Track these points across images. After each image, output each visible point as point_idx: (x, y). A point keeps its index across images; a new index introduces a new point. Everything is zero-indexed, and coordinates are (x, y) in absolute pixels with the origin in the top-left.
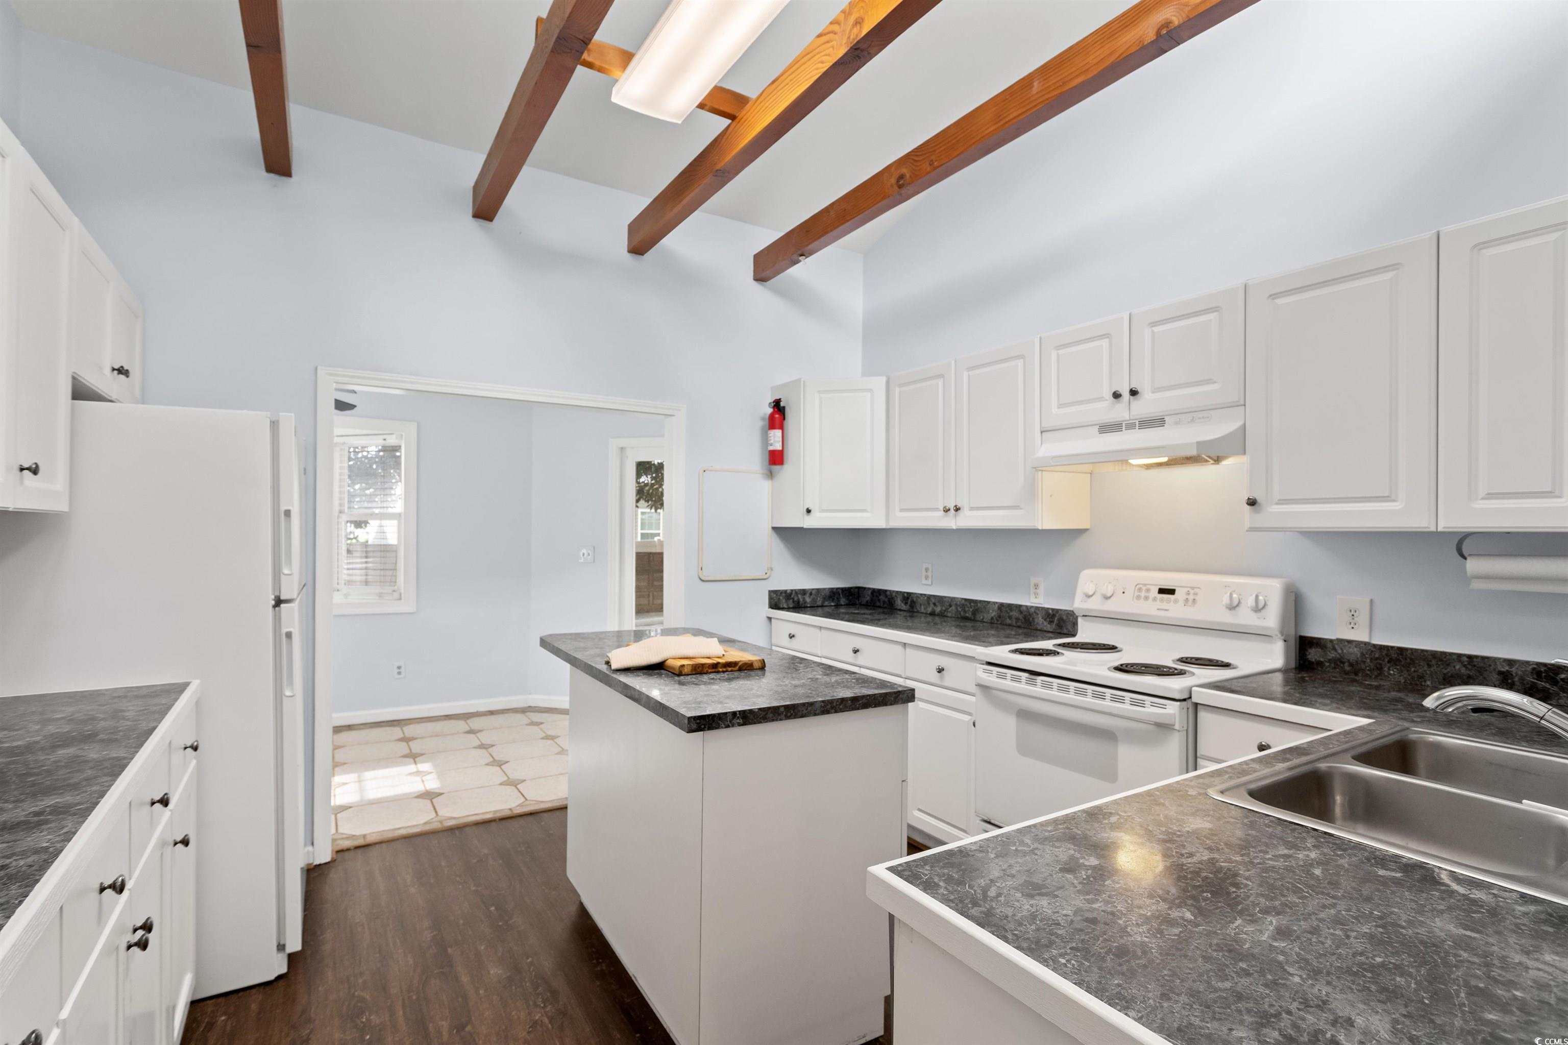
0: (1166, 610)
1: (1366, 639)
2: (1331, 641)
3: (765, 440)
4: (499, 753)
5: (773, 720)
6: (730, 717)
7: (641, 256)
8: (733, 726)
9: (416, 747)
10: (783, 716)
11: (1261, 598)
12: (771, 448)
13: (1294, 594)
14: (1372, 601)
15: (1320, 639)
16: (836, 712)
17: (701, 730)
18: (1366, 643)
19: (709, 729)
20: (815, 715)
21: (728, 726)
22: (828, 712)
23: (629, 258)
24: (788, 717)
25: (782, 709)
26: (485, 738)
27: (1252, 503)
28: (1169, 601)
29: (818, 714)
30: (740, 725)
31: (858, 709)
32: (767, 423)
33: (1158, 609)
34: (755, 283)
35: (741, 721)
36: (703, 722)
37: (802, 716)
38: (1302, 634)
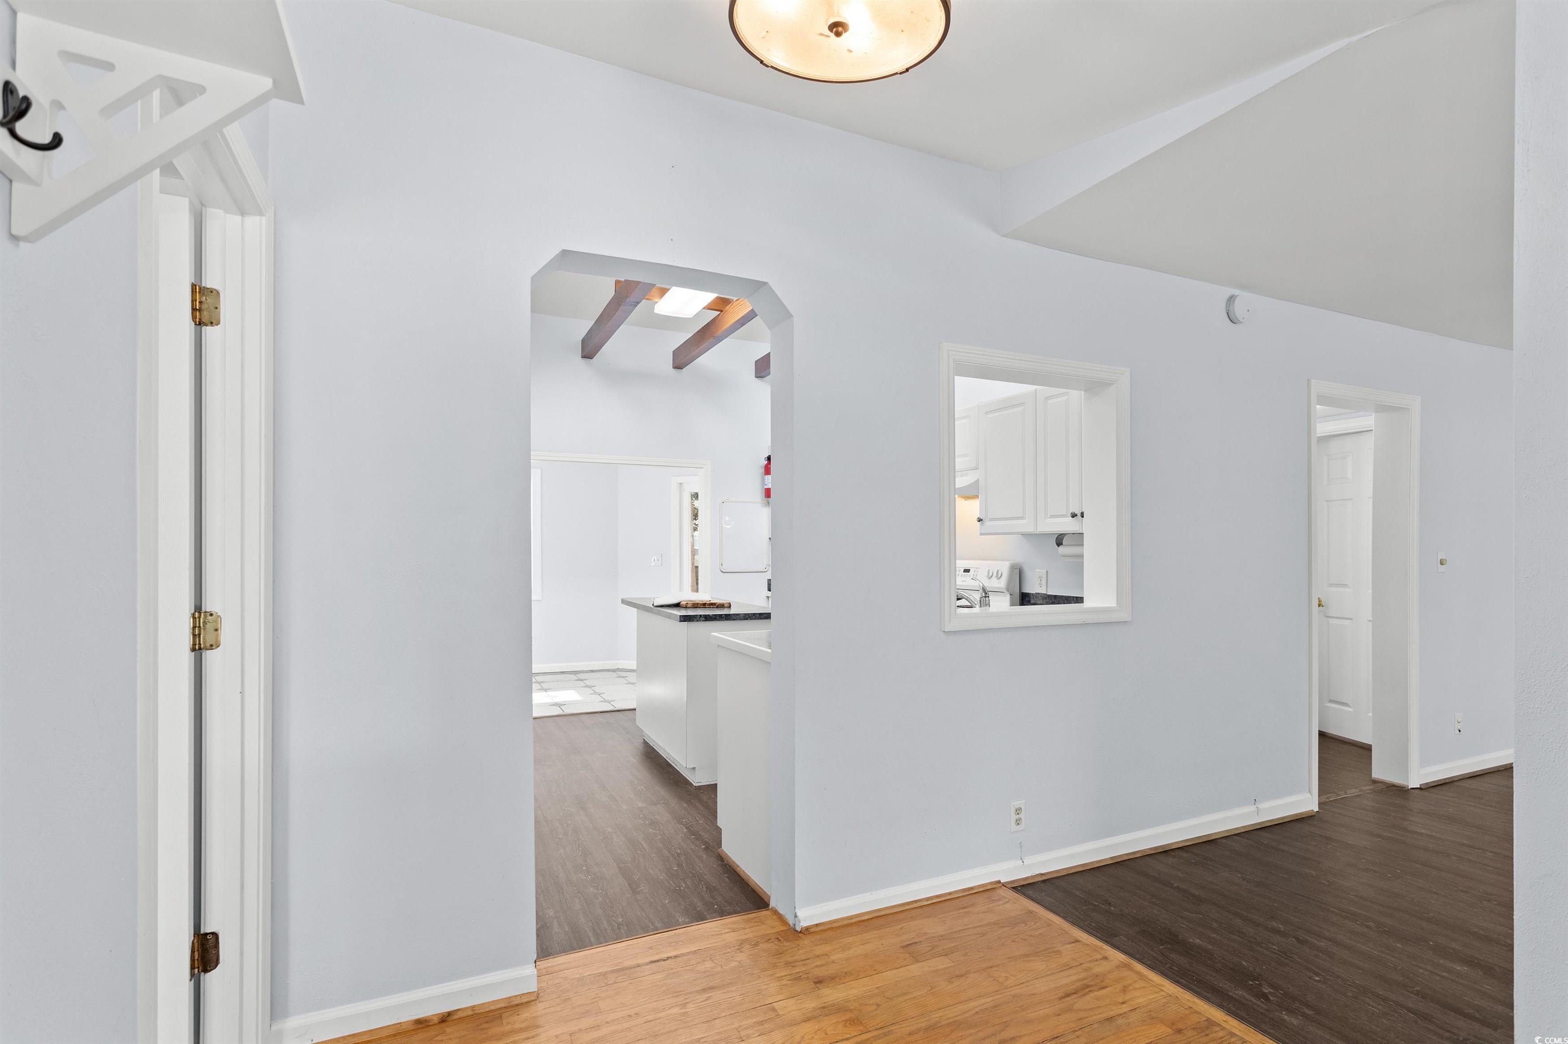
0: (965, 581)
1: (1045, 593)
2: (1032, 594)
3: (763, 481)
4: (597, 689)
5: (719, 620)
6: (698, 617)
7: (681, 370)
8: (700, 621)
9: (545, 686)
10: (724, 619)
11: (991, 571)
12: (766, 487)
13: (1018, 570)
14: (1047, 572)
15: (1028, 593)
16: (751, 619)
17: (686, 621)
18: (1044, 594)
19: (689, 621)
20: (740, 620)
21: (698, 621)
22: (747, 619)
23: (674, 372)
24: (726, 620)
25: (724, 616)
26: (588, 683)
27: (980, 520)
28: (967, 575)
29: (742, 620)
30: (703, 621)
31: (763, 619)
32: (763, 470)
33: (962, 581)
34: (756, 379)
35: (704, 619)
36: (686, 618)
37: (734, 620)
38: (1023, 592)
